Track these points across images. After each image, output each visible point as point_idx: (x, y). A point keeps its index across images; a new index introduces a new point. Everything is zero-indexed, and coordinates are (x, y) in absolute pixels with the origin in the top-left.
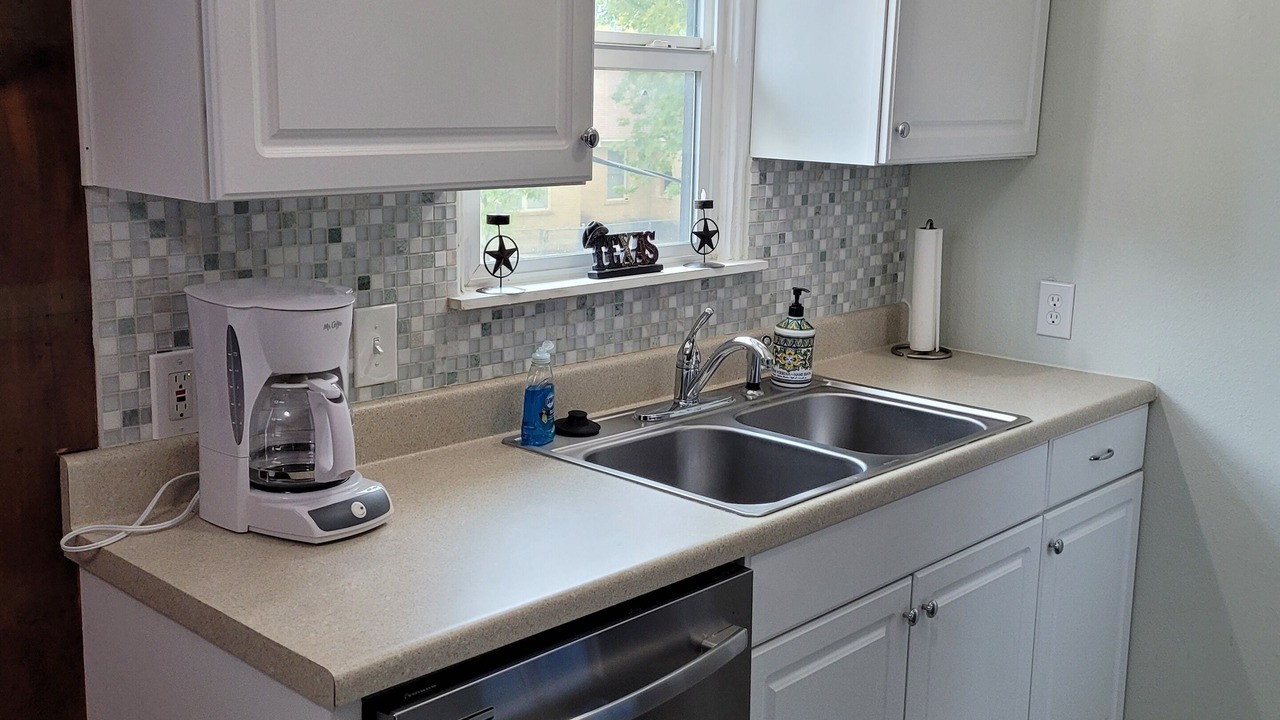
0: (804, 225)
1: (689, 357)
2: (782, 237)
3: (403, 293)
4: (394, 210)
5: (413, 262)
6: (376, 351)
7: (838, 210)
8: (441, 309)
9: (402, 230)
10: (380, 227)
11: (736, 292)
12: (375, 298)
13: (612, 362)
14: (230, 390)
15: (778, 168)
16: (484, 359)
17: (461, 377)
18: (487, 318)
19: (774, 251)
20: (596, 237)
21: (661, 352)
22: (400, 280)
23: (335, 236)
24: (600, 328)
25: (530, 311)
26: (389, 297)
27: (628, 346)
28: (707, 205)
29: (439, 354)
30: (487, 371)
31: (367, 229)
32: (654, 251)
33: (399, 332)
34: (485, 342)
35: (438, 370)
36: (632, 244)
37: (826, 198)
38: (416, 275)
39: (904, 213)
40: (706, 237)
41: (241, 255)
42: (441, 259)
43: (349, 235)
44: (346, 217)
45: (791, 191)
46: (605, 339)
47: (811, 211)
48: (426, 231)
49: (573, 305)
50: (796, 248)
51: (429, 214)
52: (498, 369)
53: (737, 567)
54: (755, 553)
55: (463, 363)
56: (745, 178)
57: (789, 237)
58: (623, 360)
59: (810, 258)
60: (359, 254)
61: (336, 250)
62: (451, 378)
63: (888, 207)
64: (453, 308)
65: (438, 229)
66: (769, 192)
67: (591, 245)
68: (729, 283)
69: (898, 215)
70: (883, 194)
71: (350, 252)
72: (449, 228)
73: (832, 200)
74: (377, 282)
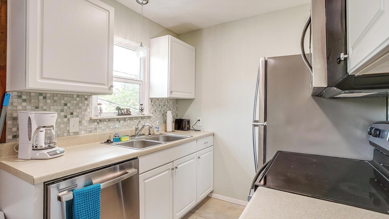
0: (159, 109)
1: (137, 129)
2: (155, 111)
3: (80, 116)
4: (79, 101)
5: (83, 110)
6: (74, 126)
7: (165, 107)
8: (89, 119)
9: (81, 105)
10: (76, 104)
11: (147, 119)
12: (74, 116)
13: (123, 130)
14: (28, 130)
15: (154, 99)
16: (98, 129)
17: (93, 132)
18: (98, 121)
19: (154, 113)
20: (118, 109)
21: (133, 129)
22: (80, 113)
23: (66, 105)
24: (121, 124)
25: (107, 120)
26: (77, 116)
27: (127, 127)
28: (142, 105)
29: (88, 127)
30: (98, 131)
31: (73, 104)
32: (130, 112)
33: (79, 123)
34: (98, 126)
35: (88, 130)
36: (126, 110)
37: (163, 105)
38: (83, 113)
39: (177, 109)
40: (142, 110)
41: (44, 107)
42: (89, 110)
43: (69, 105)
44: (68, 101)
45: (157, 104)
46: (123, 126)
47: (161, 107)
48: (86, 105)
49: (116, 120)
50: (158, 113)
51: (86, 102)
52: (101, 131)
53: (136, 158)
54: (140, 156)
55: (93, 129)
56: (149, 101)
57: (157, 111)
58: (125, 130)
59: (161, 115)
60: (71, 108)
61: (66, 107)
62: (91, 132)
63: (174, 107)
64: (91, 119)
65: (88, 105)
66: (153, 104)
67: (117, 110)
68: (146, 118)
69: (176, 109)
70: (173, 105)
71: (69, 108)
72: (90, 105)
73: (164, 106)
74: (75, 114)
